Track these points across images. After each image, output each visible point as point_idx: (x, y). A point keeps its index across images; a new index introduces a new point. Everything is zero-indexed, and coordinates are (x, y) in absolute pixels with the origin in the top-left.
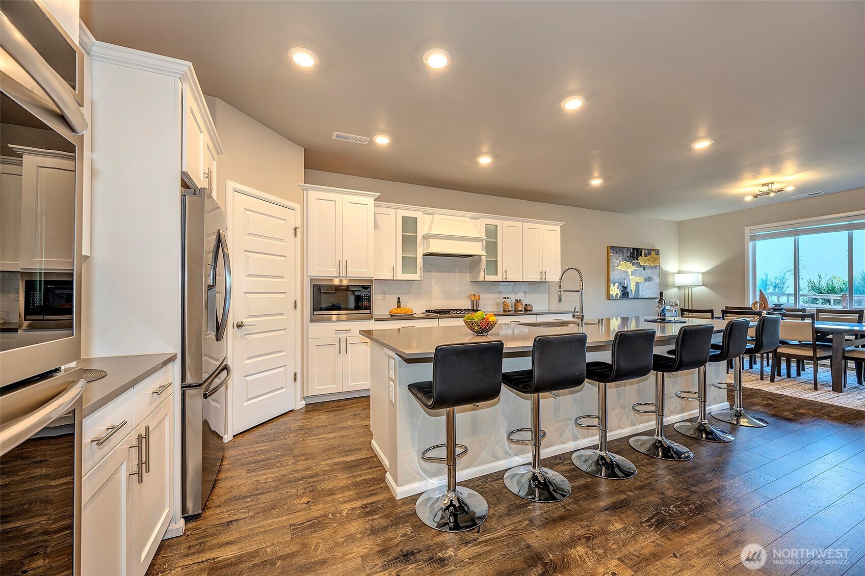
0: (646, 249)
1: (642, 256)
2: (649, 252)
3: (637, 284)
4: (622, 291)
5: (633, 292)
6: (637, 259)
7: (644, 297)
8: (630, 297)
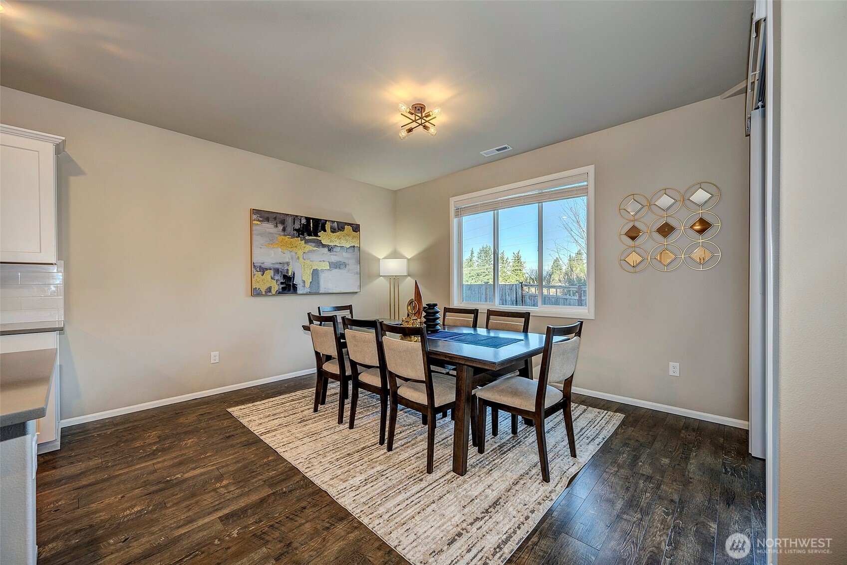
0: (333, 222)
1: (325, 231)
2: (340, 227)
3: (315, 273)
4: (282, 283)
5: (308, 285)
6: (316, 235)
7: (330, 291)
8: (299, 291)
